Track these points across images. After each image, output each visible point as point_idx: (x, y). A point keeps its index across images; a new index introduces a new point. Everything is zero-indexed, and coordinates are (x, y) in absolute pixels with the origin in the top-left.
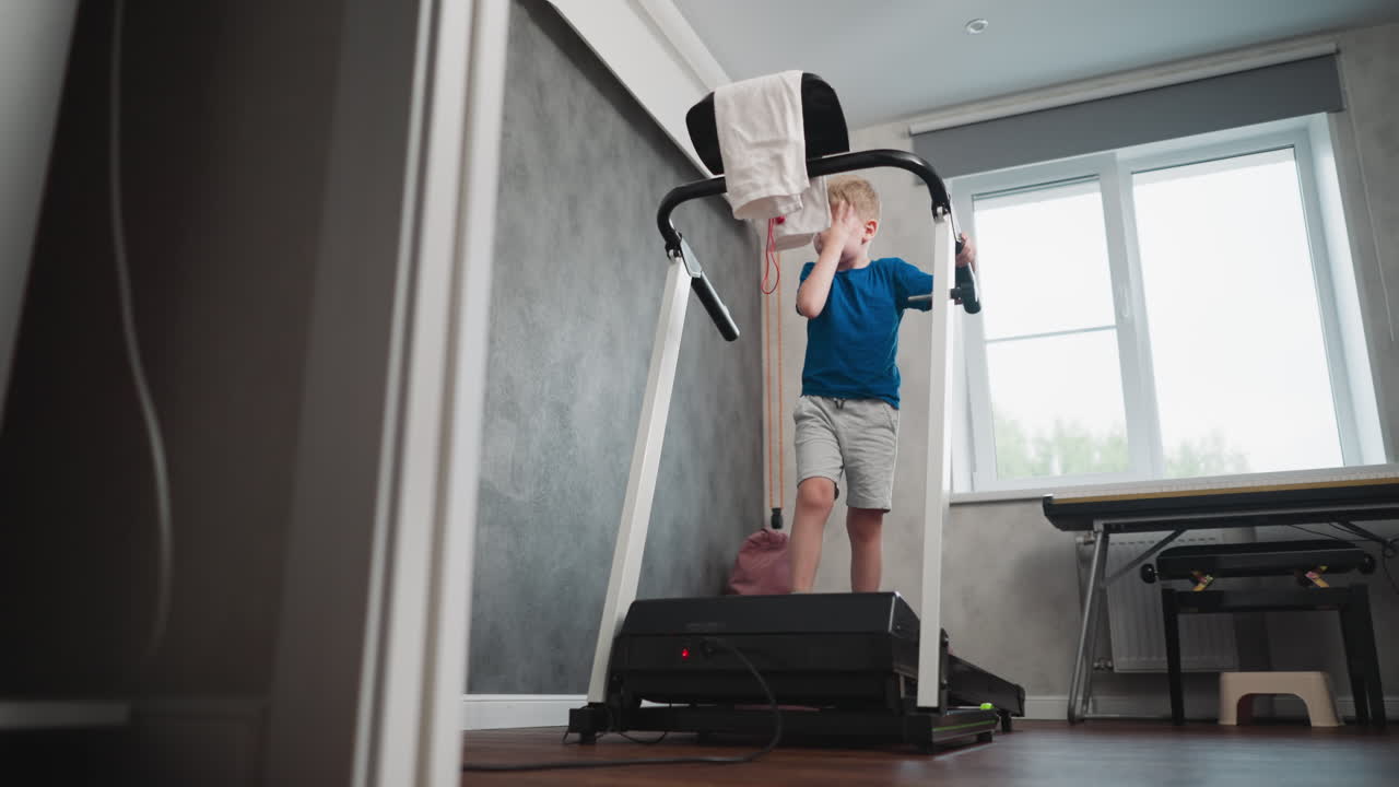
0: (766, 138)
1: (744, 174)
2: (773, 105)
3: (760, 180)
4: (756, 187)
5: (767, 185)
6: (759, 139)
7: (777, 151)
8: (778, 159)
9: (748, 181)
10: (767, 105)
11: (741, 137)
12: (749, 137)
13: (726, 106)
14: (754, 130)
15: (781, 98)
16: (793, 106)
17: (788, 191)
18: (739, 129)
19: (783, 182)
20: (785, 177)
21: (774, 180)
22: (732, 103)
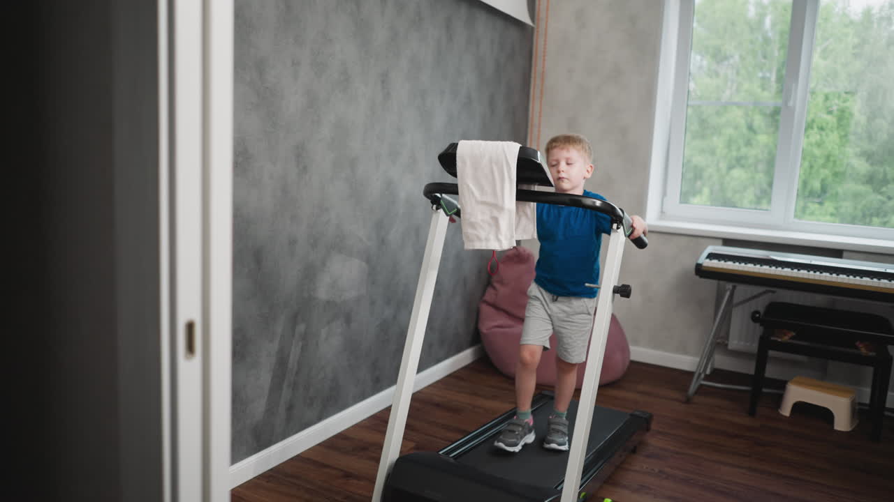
0: (489, 199)
1: (473, 225)
2: (496, 174)
3: (483, 234)
4: (479, 239)
5: (487, 240)
6: (485, 199)
7: (496, 213)
8: (496, 220)
9: (475, 232)
10: (492, 172)
11: (473, 193)
12: (477, 193)
13: (464, 163)
14: (482, 190)
15: (502, 166)
16: (510, 177)
17: (501, 246)
18: (471, 186)
19: (499, 240)
20: (500, 237)
21: (492, 237)
22: (468, 163)
